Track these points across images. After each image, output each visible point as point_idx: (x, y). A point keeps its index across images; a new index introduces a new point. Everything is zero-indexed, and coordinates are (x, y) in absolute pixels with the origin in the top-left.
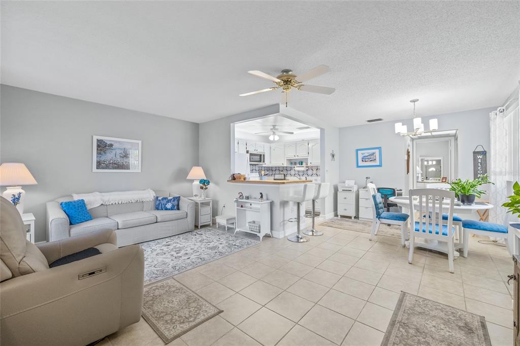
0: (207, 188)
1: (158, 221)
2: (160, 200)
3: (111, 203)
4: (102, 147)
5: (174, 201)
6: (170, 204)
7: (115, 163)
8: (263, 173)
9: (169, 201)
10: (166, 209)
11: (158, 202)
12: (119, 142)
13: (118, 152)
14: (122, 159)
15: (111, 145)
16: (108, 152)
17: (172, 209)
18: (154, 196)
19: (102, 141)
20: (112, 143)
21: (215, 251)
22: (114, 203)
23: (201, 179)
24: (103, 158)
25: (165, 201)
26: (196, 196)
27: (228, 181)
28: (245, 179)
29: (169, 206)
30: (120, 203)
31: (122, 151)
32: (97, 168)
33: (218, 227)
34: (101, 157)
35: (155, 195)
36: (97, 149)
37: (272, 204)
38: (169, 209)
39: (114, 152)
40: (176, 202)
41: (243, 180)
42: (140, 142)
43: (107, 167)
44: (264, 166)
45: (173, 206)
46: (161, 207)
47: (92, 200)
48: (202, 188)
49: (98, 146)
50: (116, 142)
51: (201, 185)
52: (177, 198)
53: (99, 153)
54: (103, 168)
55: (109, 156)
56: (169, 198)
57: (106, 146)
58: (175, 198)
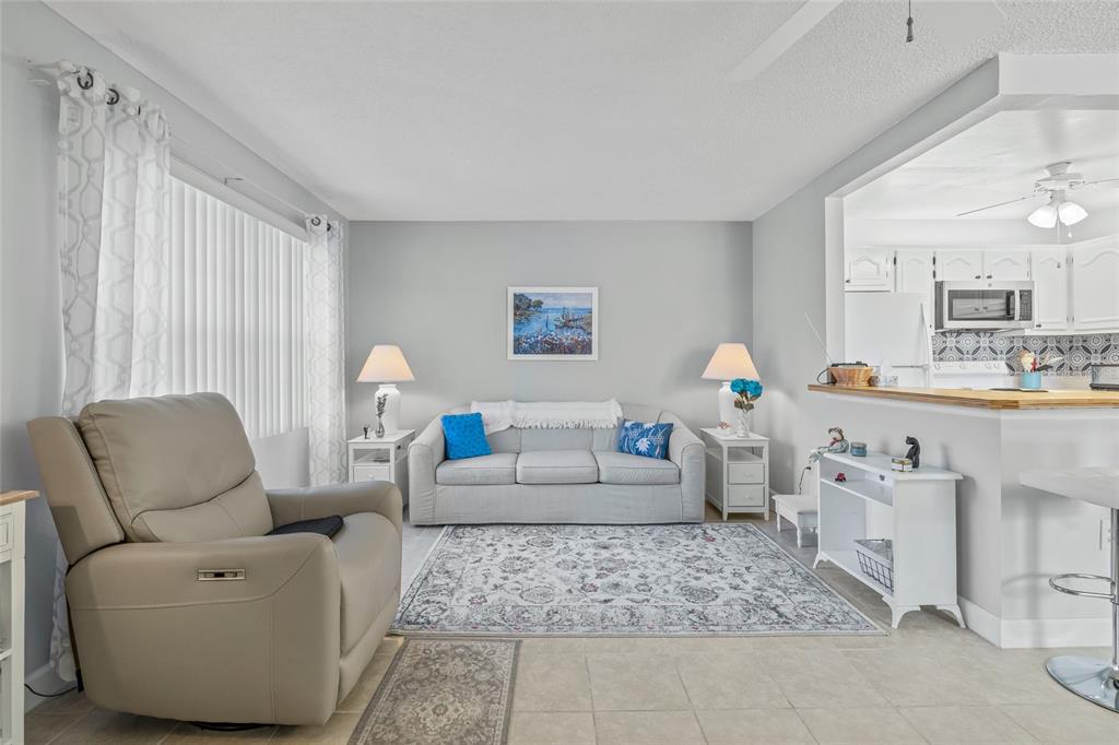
0: (752, 407)
1: (602, 479)
2: (626, 429)
3: (527, 426)
4: (524, 308)
5: (654, 434)
6: (645, 440)
7: (546, 342)
8: (1027, 360)
9: (644, 433)
10: (639, 453)
11: (623, 433)
12: (555, 296)
13: (552, 316)
14: (558, 331)
15: (539, 304)
16: (533, 317)
17: (649, 454)
18: (618, 418)
19: (522, 295)
20: (541, 298)
21: (690, 606)
22: (533, 427)
23: (734, 378)
24: (526, 332)
25: (635, 433)
26: (723, 425)
27: (812, 387)
28: (871, 381)
29: (643, 445)
30: (545, 426)
31: (559, 315)
32: (515, 353)
33: (782, 530)
34: (520, 329)
35: (620, 414)
36: (515, 314)
37: (963, 492)
38: (645, 455)
39: (544, 317)
40: (659, 439)
41: (864, 385)
42: (594, 291)
43: (532, 349)
44: (1028, 332)
45: (652, 446)
46: (628, 447)
47: (497, 417)
48: (739, 405)
49: (517, 307)
50: (548, 295)
51: (737, 396)
52: (663, 426)
53: (518, 323)
54: (525, 352)
55: (535, 328)
56: (646, 426)
57: (529, 306)
58: (658, 427)
